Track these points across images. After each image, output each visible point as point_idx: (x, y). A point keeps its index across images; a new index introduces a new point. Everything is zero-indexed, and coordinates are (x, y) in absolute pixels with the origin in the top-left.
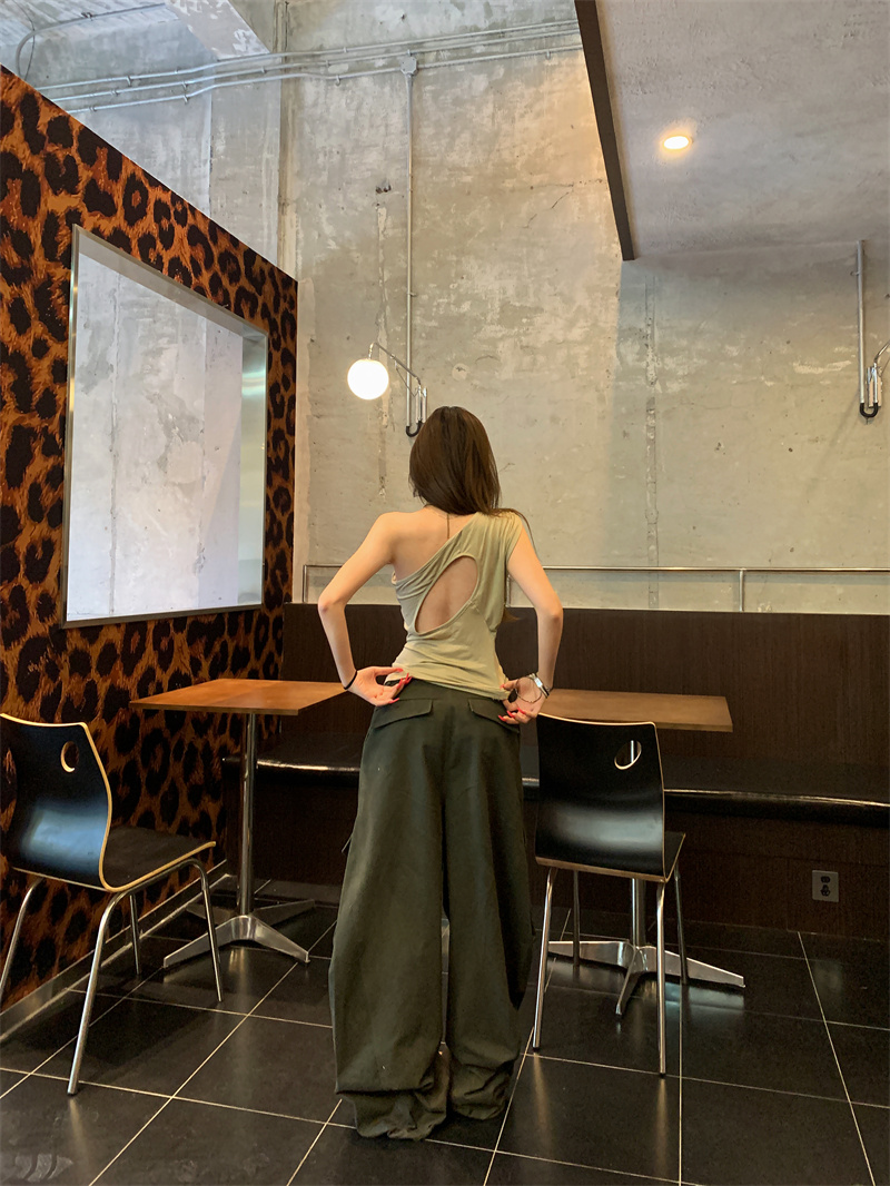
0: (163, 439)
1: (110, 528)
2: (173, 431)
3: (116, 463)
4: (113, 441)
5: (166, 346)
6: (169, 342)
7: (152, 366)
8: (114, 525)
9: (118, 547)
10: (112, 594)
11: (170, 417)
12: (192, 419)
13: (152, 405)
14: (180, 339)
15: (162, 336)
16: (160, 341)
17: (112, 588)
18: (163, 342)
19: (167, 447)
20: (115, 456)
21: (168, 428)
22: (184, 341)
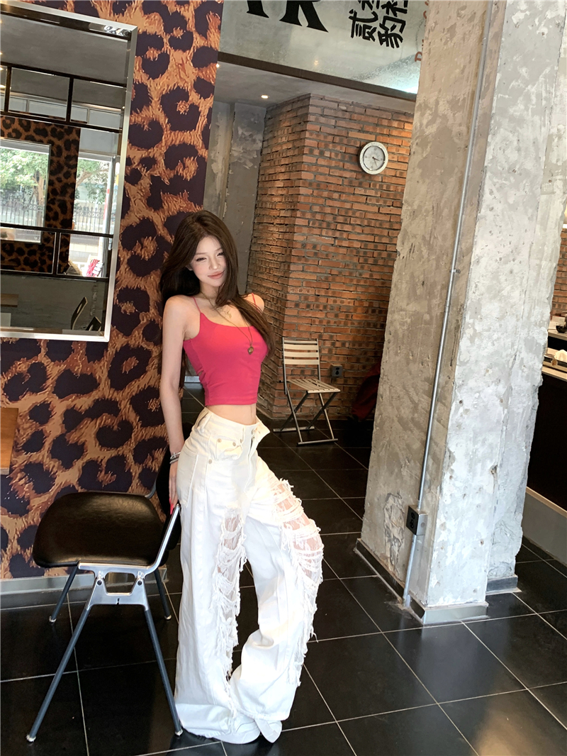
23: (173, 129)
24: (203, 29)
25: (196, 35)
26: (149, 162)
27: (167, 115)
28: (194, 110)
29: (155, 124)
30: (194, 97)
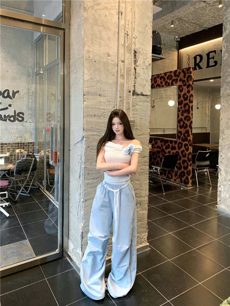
23: (184, 101)
24: (188, 81)
25: (187, 83)
26: (181, 108)
27: (183, 98)
28: (187, 96)
29: (182, 101)
30: (187, 94)
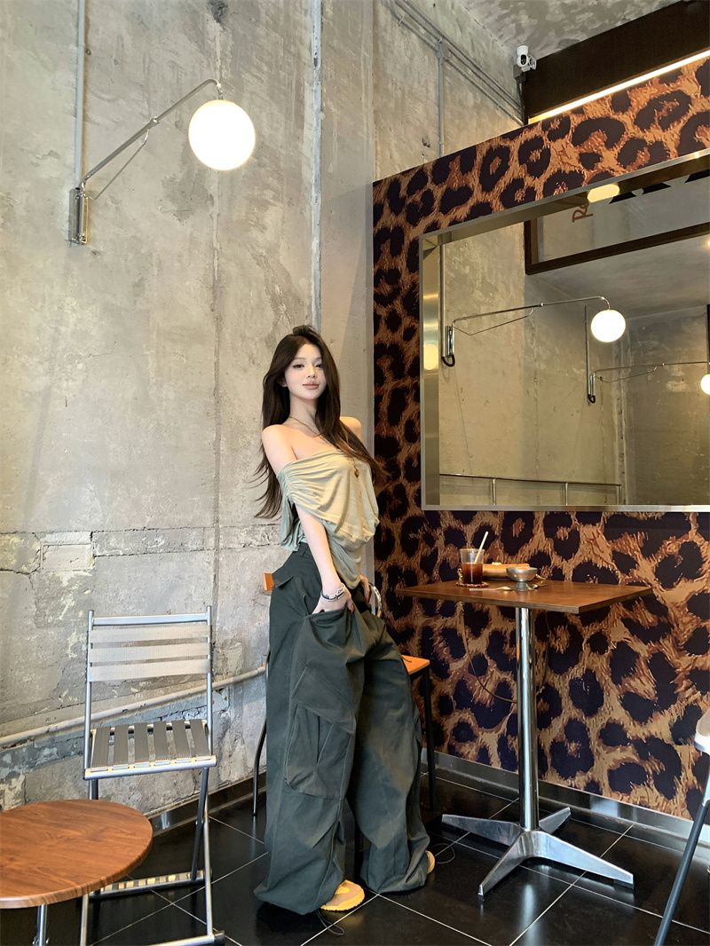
0: (270, 313)
1: (213, 412)
2: (281, 307)
3: (219, 329)
4: (215, 297)
5: (272, 201)
6: (275, 198)
7: (258, 219)
8: (217, 411)
9: (223, 438)
10: (217, 499)
11: (277, 289)
12: (298, 300)
13: (257, 267)
14: (286, 199)
15: (267, 187)
16: (265, 192)
17: (217, 491)
18: (269, 194)
19: (275, 325)
20: (219, 320)
21: (276, 301)
22: (289, 203)
